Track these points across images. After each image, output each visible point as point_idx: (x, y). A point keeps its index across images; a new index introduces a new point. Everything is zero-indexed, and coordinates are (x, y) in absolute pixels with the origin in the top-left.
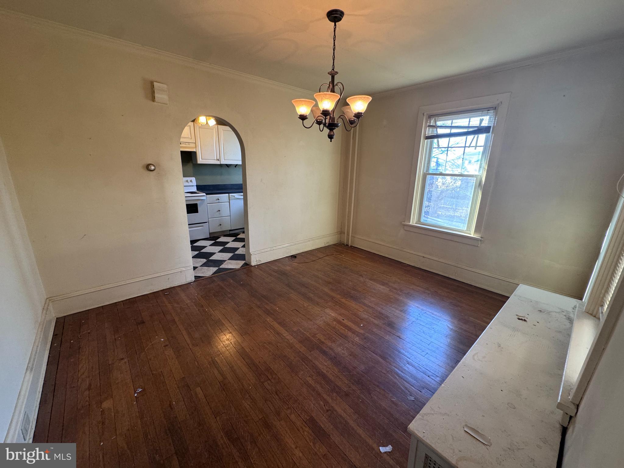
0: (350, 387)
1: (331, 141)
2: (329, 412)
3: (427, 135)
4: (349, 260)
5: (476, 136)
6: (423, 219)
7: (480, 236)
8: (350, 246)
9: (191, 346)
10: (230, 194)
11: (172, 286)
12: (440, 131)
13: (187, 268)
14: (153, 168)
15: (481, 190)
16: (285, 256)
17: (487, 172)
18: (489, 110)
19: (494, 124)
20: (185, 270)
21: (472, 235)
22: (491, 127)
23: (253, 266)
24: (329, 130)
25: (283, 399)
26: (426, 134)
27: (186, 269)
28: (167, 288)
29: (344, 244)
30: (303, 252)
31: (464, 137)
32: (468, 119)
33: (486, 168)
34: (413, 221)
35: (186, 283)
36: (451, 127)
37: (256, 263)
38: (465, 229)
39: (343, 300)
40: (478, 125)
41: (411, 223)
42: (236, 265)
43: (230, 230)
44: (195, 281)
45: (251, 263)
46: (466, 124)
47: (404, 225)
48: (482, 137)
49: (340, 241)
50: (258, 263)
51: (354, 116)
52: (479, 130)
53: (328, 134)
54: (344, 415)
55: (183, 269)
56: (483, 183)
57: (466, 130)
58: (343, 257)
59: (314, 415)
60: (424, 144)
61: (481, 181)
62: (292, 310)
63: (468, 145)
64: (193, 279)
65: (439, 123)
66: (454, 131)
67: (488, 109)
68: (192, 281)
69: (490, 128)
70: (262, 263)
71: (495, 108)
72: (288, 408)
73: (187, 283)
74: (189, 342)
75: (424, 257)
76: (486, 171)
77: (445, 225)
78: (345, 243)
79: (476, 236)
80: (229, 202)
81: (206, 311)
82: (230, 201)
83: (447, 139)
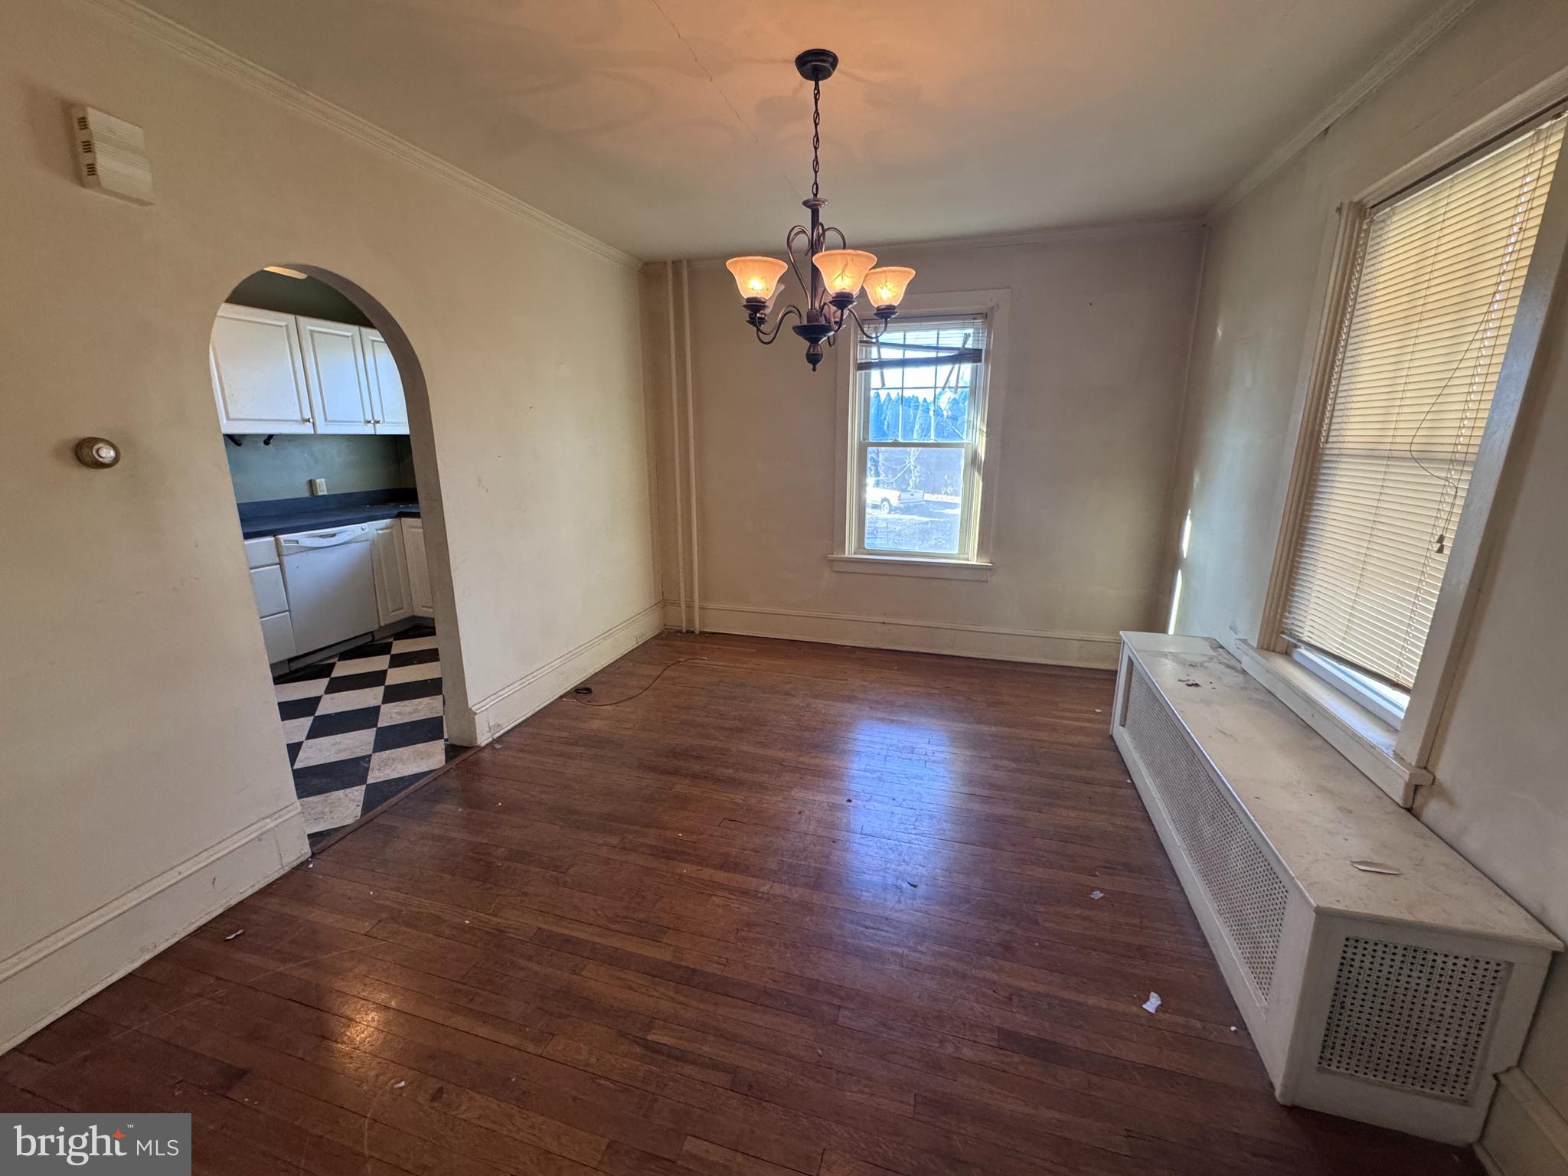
0: (998, 930)
1: (814, 370)
2: (1015, 999)
3: (858, 362)
4: (728, 667)
5: (957, 366)
6: (868, 543)
7: (989, 561)
8: (697, 632)
9: (531, 1048)
10: (282, 537)
11: (233, 902)
12: (888, 354)
13: (280, 816)
14: (107, 454)
15: (980, 474)
16: (557, 696)
17: (987, 436)
18: (975, 319)
19: (988, 345)
20: (272, 825)
21: (974, 561)
22: (981, 350)
23: (484, 748)
24: (809, 341)
25: (912, 1029)
26: (857, 359)
27: (278, 821)
28: (214, 915)
29: (680, 632)
30: (596, 674)
31: (931, 369)
32: (936, 332)
33: (985, 430)
34: (850, 551)
35: (282, 872)
36: (905, 346)
37: (490, 735)
38: (956, 551)
39: (806, 759)
40: (960, 346)
41: (847, 555)
42: (427, 758)
43: (291, 660)
44: (313, 853)
45: (476, 738)
46: (933, 343)
47: (832, 561)
48: (967, 368)
49: (665, 625)
50: (494, 734)
51: (875, 314)
52: (962, 356)
53: (805, 352)
54: (1041, 988)
55: (267, 824)
56: (983, 459)
57: (932, 354)
58: (705, 662)
59: (997, 1022)
60: (856, 377)
61: (975, 455)
62: (717, 823)
63: (940, 384)
64: (307, 850)
65: (885, 338)
66: (910, 354)
67: (974, 316)
68: (302, 859)
69: (981, 353)
70: (506, 730)
71: (985, 316)
72: (941, 1042)
73: (287, 869)
74: (511, 1040)
75: (884, 623)
76: (985, 435)
77: (917, 549)
78: (684, 627)
79: (983, 562)
80: (280, 564)
81: (470, 928)
82: (286, 559)
83: (898, 371)
